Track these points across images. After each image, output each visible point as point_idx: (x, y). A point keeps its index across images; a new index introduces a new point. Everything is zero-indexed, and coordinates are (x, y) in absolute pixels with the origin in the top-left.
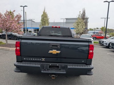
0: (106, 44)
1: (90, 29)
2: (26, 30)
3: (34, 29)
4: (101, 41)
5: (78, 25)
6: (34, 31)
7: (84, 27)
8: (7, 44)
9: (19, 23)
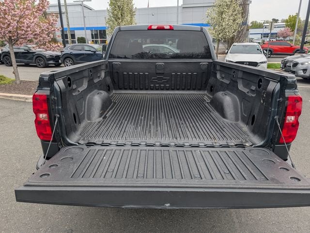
0: (305, 70)
1: (252, 23)
2: (69, 36)
3: (92, 31)
4: (287, 62)
5: (222, 13)
6: (93, 38)
7: (240, 21)
8: (18, 82)
9: (45, 14)
